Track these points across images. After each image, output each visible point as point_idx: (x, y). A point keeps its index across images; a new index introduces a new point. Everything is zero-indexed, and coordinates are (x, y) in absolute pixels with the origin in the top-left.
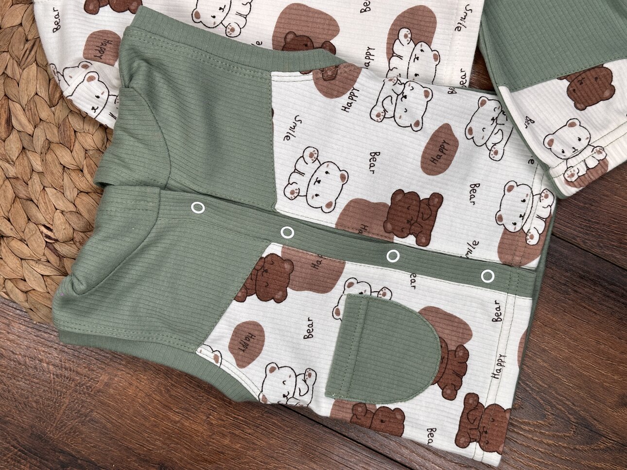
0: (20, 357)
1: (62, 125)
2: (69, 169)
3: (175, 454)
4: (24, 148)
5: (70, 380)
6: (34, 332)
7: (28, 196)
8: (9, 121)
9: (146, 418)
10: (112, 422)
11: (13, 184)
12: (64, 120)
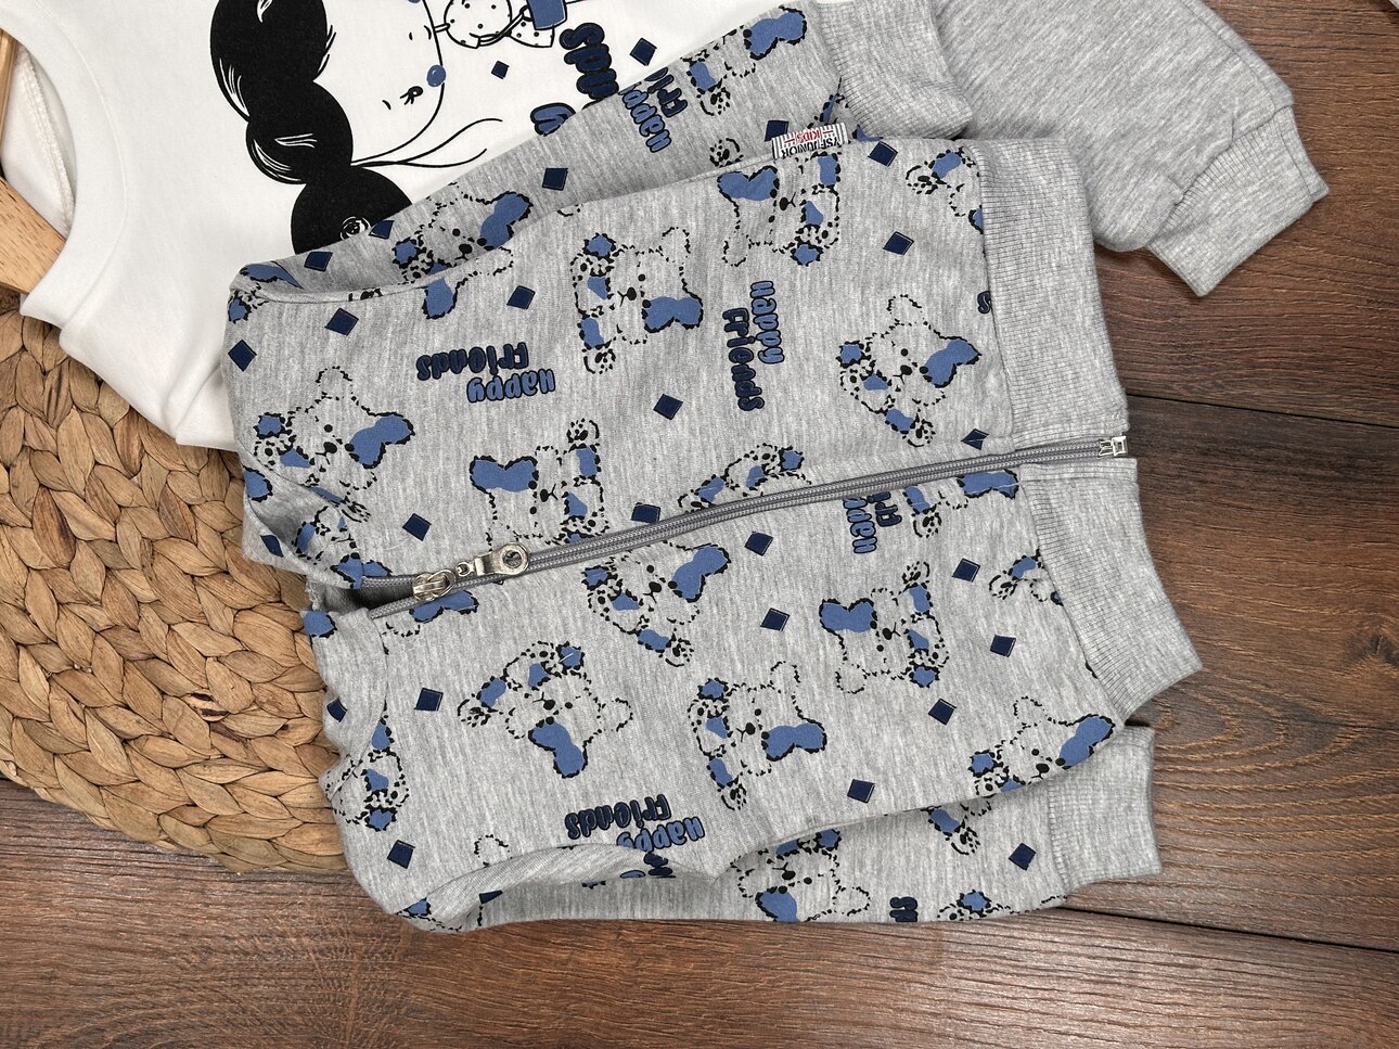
0: (243, 941)
1: (163, 504)
2: (202, 577)
3: (583, 1021)
4: (107, 569)
5: (347, 953)
6: (254, 888)
7: (147, 651)
8: (64, 530)
9: (509, 974)
10: (449, 1002)
11: (113, 640)
12: (163, 492)
